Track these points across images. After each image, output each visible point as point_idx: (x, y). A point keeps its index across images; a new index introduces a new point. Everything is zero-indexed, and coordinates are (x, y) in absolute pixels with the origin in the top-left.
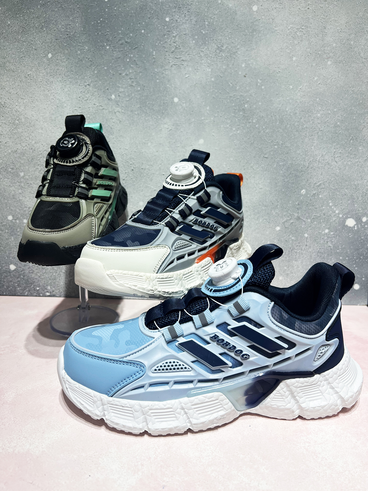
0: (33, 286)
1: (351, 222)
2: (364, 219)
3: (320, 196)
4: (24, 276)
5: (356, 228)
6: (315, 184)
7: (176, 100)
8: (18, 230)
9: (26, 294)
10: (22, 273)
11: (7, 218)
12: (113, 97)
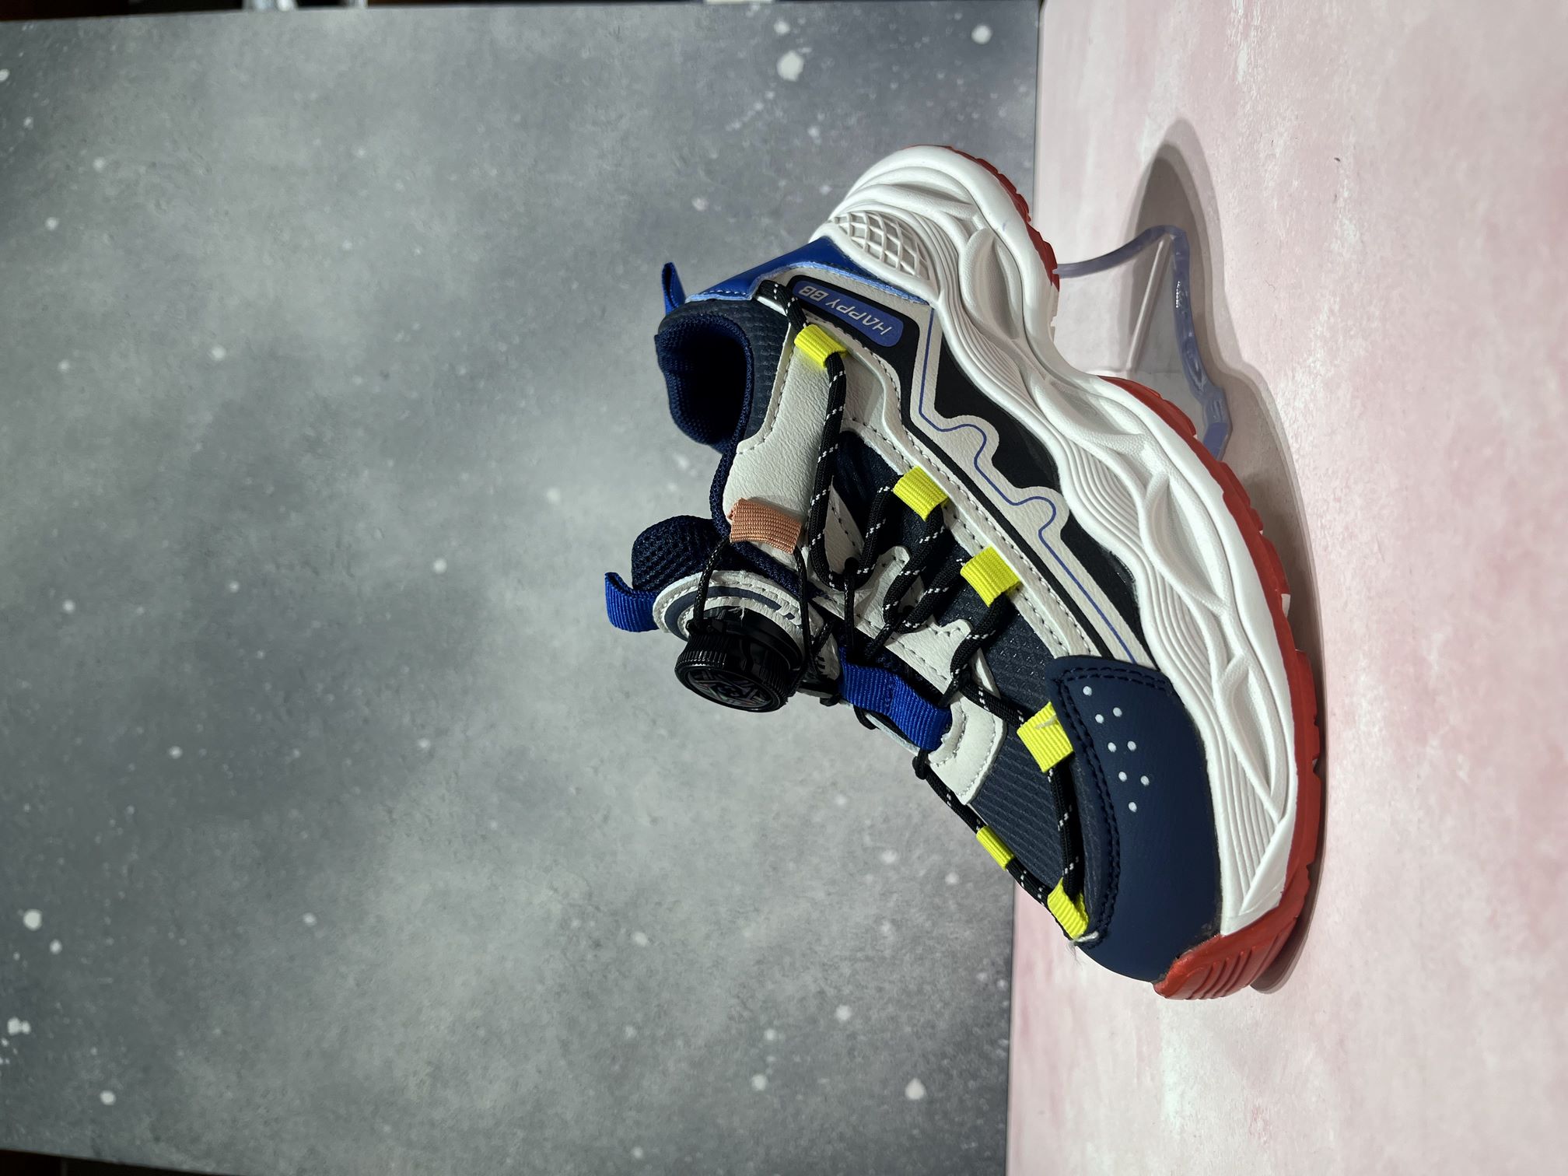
0: (976, 1030)
1: (790, 66)
2: (782, 28)
3: (714, 156)
4: (944, 1055)
5: (806, 50)
6: (679, 172)
7: (440, 566)
8: (797, 1059)
9: (1003, 1054)
10: (932, 1059)
11: (759, 1094)
12: (424, 744)
